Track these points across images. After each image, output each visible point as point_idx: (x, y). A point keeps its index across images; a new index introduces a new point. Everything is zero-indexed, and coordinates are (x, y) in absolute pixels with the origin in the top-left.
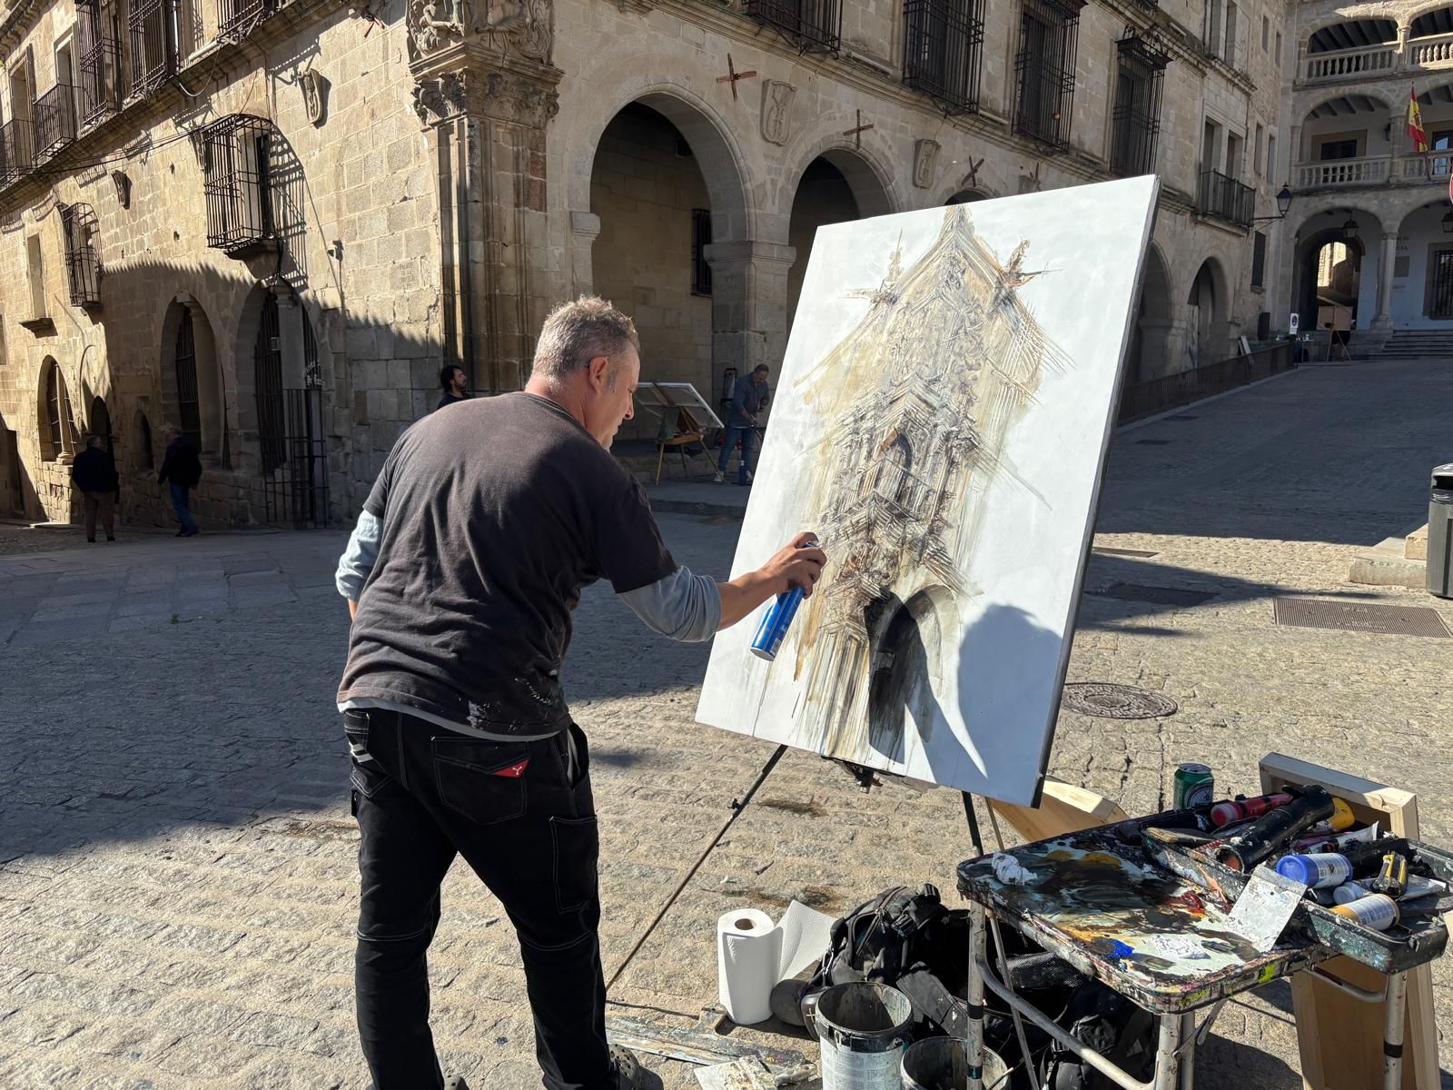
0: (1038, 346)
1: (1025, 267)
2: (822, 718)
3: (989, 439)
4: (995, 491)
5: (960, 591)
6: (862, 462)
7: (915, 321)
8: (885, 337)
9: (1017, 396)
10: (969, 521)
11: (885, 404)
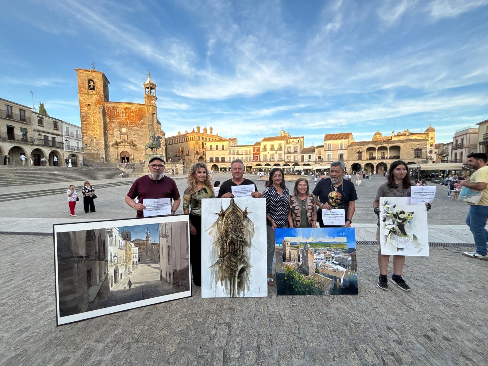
0: (253, 225)
1: (248, 211)
2: (229, 291)
3: (248, 241)
4: (251, 250)
5: (250, 267)
6: (225, 246)
7: (229, 220)
8: (223, 223)
9: (251, 234)
10: (248, 255)
11: (227, 236)
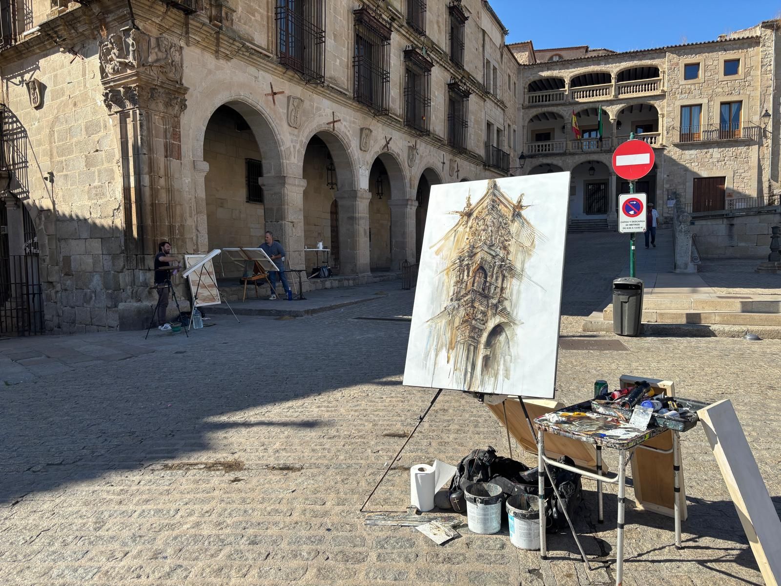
0: (533, 231)
1: (524, 203)
2: (462, 377)
3: (518, 266)
4: (523, 287)
5: (514, 324)
6: (465, 277)
7: (481, 223)
8: (468, 229)
9: (527, 251)
10: (514, 297)
11: (472, 255)
